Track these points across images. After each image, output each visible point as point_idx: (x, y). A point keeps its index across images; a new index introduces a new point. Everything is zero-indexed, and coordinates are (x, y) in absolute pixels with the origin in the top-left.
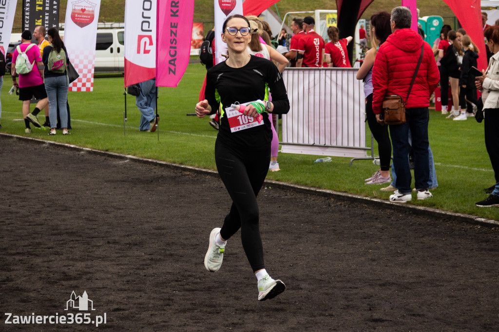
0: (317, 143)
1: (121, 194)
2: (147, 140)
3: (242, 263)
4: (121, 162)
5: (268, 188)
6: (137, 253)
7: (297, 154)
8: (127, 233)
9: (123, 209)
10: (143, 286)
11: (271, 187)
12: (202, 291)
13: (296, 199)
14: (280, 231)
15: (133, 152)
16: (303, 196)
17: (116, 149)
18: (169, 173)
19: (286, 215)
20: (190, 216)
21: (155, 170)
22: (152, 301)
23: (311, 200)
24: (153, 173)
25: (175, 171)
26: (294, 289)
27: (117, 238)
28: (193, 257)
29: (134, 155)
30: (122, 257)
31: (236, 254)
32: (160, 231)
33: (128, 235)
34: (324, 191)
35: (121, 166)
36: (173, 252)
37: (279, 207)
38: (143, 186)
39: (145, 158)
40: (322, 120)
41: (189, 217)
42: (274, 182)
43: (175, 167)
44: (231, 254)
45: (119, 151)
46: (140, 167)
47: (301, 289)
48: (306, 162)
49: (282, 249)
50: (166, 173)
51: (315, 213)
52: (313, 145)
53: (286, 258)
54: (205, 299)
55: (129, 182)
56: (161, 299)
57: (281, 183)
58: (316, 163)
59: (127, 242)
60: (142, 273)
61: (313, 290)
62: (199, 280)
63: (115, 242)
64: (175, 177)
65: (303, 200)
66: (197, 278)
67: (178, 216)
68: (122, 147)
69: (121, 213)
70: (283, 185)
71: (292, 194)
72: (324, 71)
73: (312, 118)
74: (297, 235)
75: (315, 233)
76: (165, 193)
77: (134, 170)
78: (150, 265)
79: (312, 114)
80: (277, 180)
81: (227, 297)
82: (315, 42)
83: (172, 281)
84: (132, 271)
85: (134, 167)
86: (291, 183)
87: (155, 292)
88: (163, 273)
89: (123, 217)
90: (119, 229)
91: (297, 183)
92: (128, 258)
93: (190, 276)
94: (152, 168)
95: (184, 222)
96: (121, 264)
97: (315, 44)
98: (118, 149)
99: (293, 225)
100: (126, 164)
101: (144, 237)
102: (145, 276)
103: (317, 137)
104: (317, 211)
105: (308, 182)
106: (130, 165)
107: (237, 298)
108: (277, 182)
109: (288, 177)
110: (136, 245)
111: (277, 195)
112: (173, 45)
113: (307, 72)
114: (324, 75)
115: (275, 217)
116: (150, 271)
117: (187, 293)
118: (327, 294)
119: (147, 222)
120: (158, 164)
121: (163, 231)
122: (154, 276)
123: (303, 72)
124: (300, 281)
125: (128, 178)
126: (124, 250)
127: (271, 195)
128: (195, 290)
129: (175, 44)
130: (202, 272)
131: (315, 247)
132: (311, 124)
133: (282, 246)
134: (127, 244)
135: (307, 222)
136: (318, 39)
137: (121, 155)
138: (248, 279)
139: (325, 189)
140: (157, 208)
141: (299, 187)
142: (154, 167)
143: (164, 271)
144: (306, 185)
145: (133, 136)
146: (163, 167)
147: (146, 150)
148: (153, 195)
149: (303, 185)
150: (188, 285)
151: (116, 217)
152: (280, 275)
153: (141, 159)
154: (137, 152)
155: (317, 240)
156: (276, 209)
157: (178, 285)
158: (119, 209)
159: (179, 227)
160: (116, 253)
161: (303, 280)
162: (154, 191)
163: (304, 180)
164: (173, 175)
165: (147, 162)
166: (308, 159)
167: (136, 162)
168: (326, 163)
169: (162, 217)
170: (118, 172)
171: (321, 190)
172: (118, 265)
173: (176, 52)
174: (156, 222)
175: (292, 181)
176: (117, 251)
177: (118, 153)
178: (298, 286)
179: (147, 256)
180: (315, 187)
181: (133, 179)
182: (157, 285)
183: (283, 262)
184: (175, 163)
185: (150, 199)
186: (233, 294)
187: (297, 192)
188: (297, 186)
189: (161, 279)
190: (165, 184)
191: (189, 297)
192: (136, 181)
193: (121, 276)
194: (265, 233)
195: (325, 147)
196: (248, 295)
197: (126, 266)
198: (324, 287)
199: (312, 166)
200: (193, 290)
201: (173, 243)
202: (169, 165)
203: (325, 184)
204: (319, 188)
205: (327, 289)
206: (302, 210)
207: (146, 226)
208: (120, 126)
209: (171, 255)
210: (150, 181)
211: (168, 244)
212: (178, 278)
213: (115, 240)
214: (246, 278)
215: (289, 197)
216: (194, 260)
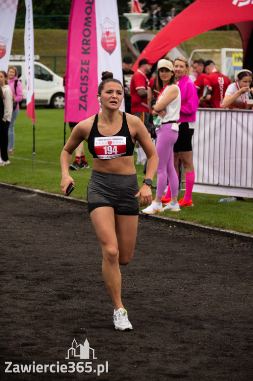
0: (221, 183)
1: (29, 229)
2: (55, 175)
3: (147, 302)
4: (29, 196)
5: (173, 226)
6: (45, 289)
7: (202, 194)
8: (35, 268)
9: (30, 244)
10: (51, 321)
11: (176, 226)
12: (107, 328)
13: (200, 238)
14: (184, 270)
15: (41, 186)
16: (207, 236)
17: (24, 183)
18: (76, 209)
19: (190, 254)
20: (96, 252)
21: (62, 205)
22: (59, 337)
23: (214, 240)
24: (60, 208)
25: (82, 207)
26: (197, 329)
27: (25, 273)
28: (100, 294)
29: (42, 190)
30: (30, 292)
31: (141, 292)
32: (67, 267)
33: (36, 270)
34: (227, 231)
35: (29, 200)
36: (80, 289)
37: (184, 246)
38: (50, 221)
39: (53, 193)
40: (227, 161)
41: (96, 254)
42: (178, 221)
43: (82, 202)
44: (136, 293)
45: (27, 185)
46: (47, 202)
47: (204, 329)
48: (210, 201)
49: (186, 288)
50: (72, 208)
51: (219, 253)
52: (218, 185)
53: (190, 298)
54: (110, 336)
55: (36, 216)
56: (69, 336)
57: (186, 222)
58: (220, 202)
59: (35, 277)
60: (49, 308)
61: (216, 330)
62: (104, 318)
63: (23, 277)
64: (82, 213)
65: (207, 240)
66: (103, 316)
67: (84, 252)
68: (30, 181)
69: (29, 248)
70: (188, 225)
71: (196, 233)
72: (230, 113)
73: (217, 158)
74: (200, 275)
75: (218, 273)
76: (72, 228)
77: (41, 204)
78: (57, 301)
79: (217, 155)
80: (182, 219)
81: (132, 335)
82: (219, 81)
83: (78, 318)
84: (40, 307)
85: (42, 202)
86: (196, 223)
87: (63, 328)
88: (70, 309)
89: (30, 252)
90: (27, 264)
91: (201, 223)
92: (35, 294)
93: (96, 313)
94: (59, 203)
95: (91, 259)
96: (29, 300)
97: (220, 83)
98: (26, 183)
99: (197, 265)
100: (33, 198)
101: (52, 273)
102: (53, 312)
103: (222, 177)
104: (220, 251)
105: (212, 222)
106: (38, 199)
107: (142, 337)
108: (182, 221)
109: (192, 216)
110: (44, 280)
111: (182, 234)
112: (85, 82)
113: (213, 113)
114: (230, 116)
115: (179, 256)
116: (58, 307)
117: (93, 330)
118: (228, 335)
119: (55, 258)
120: (65, 199)
121: (70, 267)
122: (61, 312)
123: (210, 113)
124: (203, 321)
125: (36, 212)
126: (31, 285)
127: (176, 234)
128: (102, 327)
129: (87, 80)
130: (107, 310)
131: (218, 287)
132: (217, 164)
133: (186, 286)
134: (35, 279)
135: (211, 262)
136: (223, 78)
137: (30, 189)
138: (153, 317)
139: (228, 229)
140: (64, 243)
141: (203, 227)
142: (61, 202)
143: (71, 307)
144: (210, 225)
145: (40, 171)
146: (69, 202)
147: (54, 185)
148: (60, 230)
149: (207, 225)
150: (94, 322)
151: (24, 252)
152: (184, 315)
153: (48, 193)
154: (45, 187)
155: (219, 280)
156: (180, 248)
157: (84, 322)
158: (27, 244)
159: (86, 264)
160: (25, 288)
161: (205, 320)
162: (61, 226)
163: (208, 220)
164: (80, 210)
165: (54, 197)
166: (212, 199)
167: (44, 196)
168: (230, 203)
169: (69, 253)
170: (26, 206)
171: (224, 231)
172: (26, 300)
173: (87, 89)
174: (63, 258)
175: (196, 221)
176: (25, 286)
177: (26, 187)
178: (201, 325)
179: (54, 292)
180: (219, 227)
181: (40, 213)
182: (64, 321)
183: (186, 302)
184: (81, 199)
185: (57, 234)
186: (138, 333)
187: (201, 232)
188: (201, 226)
189: (68, 315)
190: (71, 219)
191: (95, 334)
192: (44, 216)
193: (29, 311)
194: (170, 272)
195: (229, 187)
196: (152, 334)
197: (34, 302)
198: (226, 327)
199: (216, 206)
200: (99, 328)
201: (80, 280)
202: (76, 201)
203: (229, 224)
204: (223, 228)
205: (228, 330)
206: (206, 250)
207: (53, 261)
208: (27, 159)
209: (78, 292)
210: (57, 216)
211: (75, 281)
212: (84, 315)
213: (23, 275)
214: (150, 317)
215: (193, 236)
216: (100, 297)
